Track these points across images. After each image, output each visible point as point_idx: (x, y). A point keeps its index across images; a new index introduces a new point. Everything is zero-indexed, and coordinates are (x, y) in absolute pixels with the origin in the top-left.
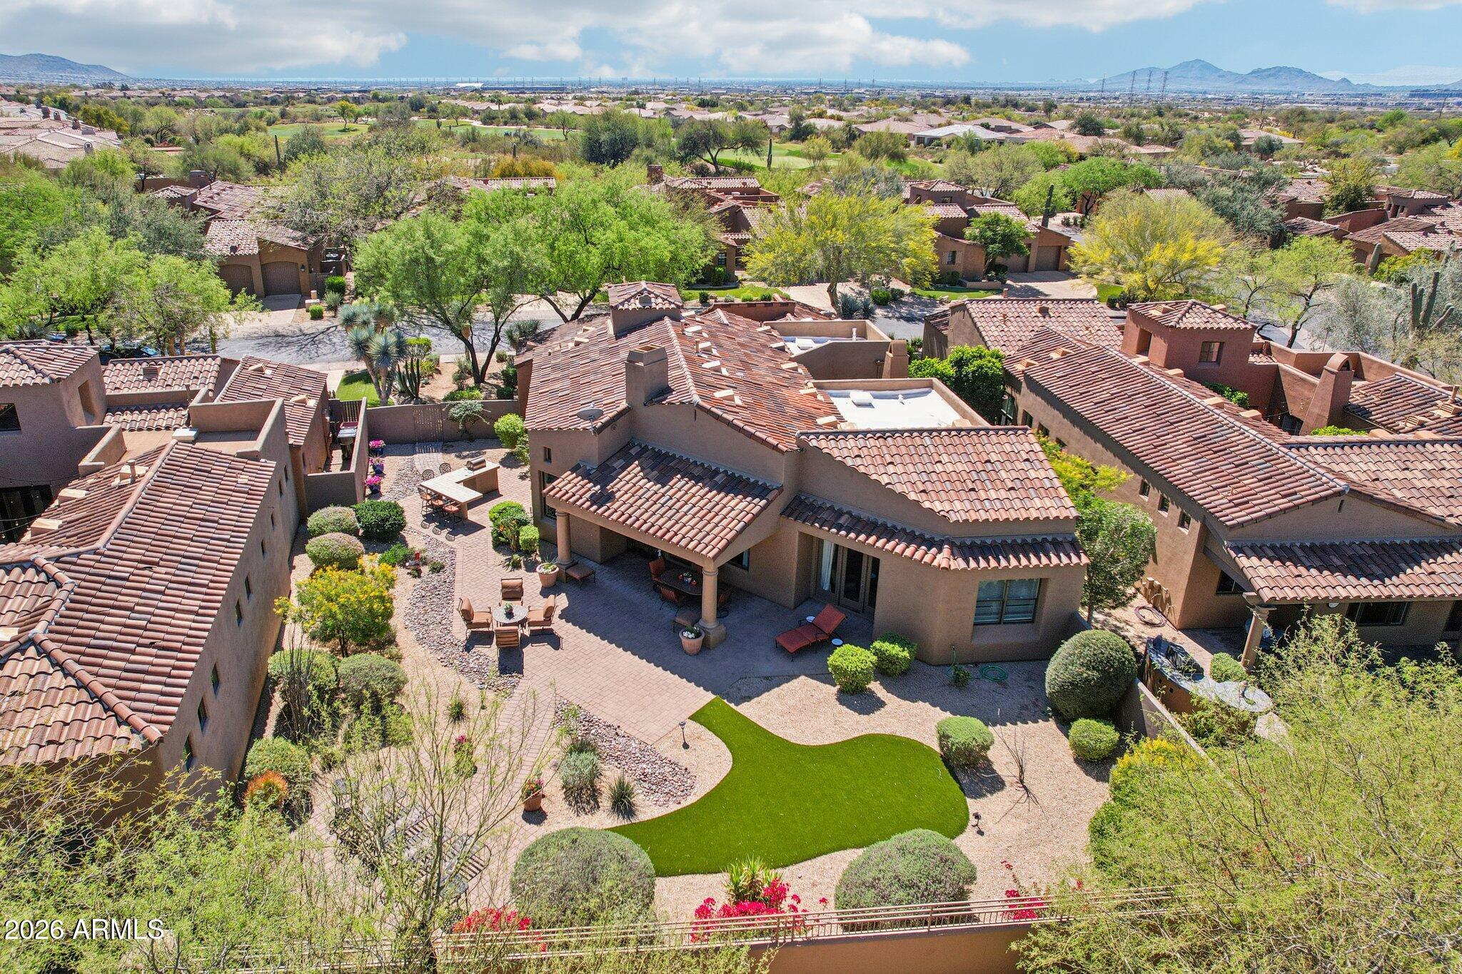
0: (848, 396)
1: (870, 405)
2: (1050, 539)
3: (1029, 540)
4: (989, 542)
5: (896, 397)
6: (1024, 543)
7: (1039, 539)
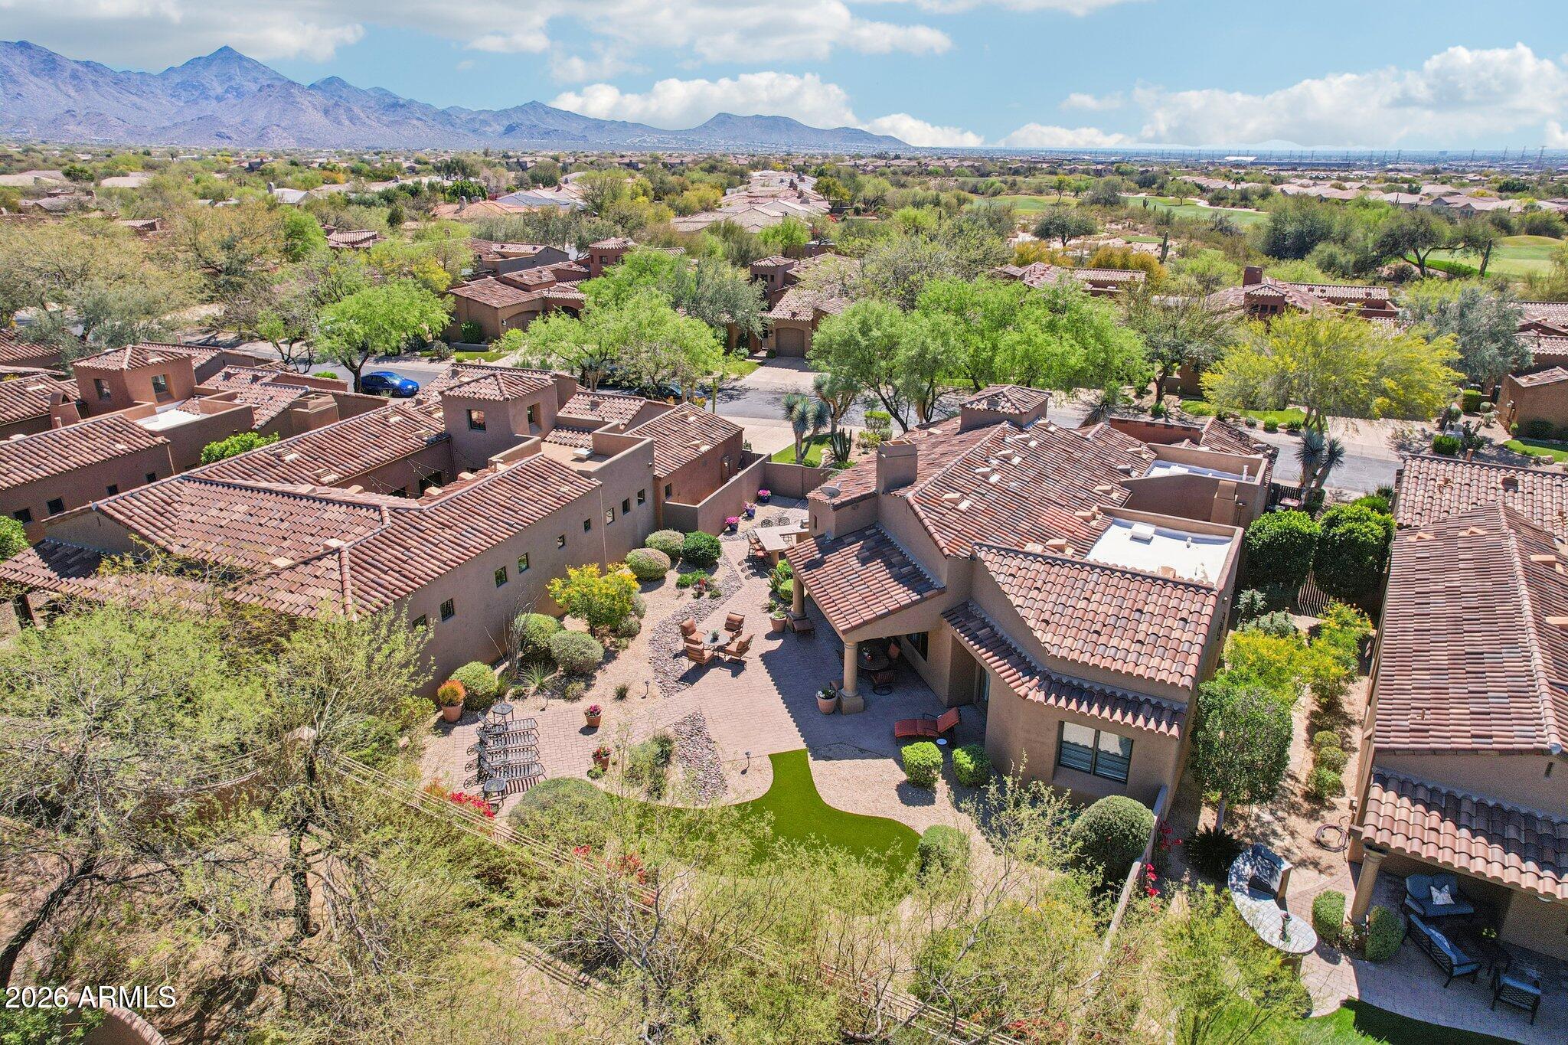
0: (1130, 527)
1: (1148, 541)
2: (1154, 701)
3: (1130, 697)
4: (1086, 686)
5: (1184, 539)
6: (1124, 698)
7: (1142, 699)
